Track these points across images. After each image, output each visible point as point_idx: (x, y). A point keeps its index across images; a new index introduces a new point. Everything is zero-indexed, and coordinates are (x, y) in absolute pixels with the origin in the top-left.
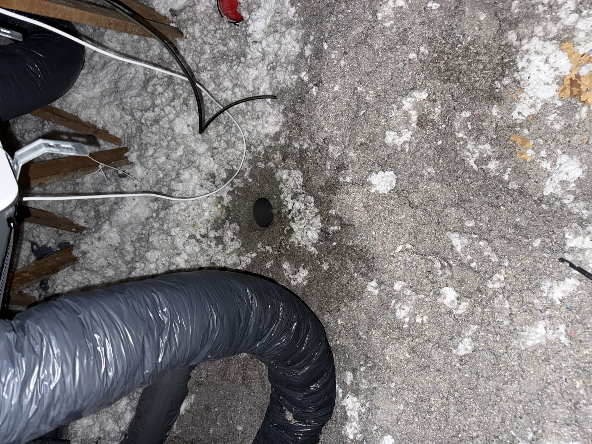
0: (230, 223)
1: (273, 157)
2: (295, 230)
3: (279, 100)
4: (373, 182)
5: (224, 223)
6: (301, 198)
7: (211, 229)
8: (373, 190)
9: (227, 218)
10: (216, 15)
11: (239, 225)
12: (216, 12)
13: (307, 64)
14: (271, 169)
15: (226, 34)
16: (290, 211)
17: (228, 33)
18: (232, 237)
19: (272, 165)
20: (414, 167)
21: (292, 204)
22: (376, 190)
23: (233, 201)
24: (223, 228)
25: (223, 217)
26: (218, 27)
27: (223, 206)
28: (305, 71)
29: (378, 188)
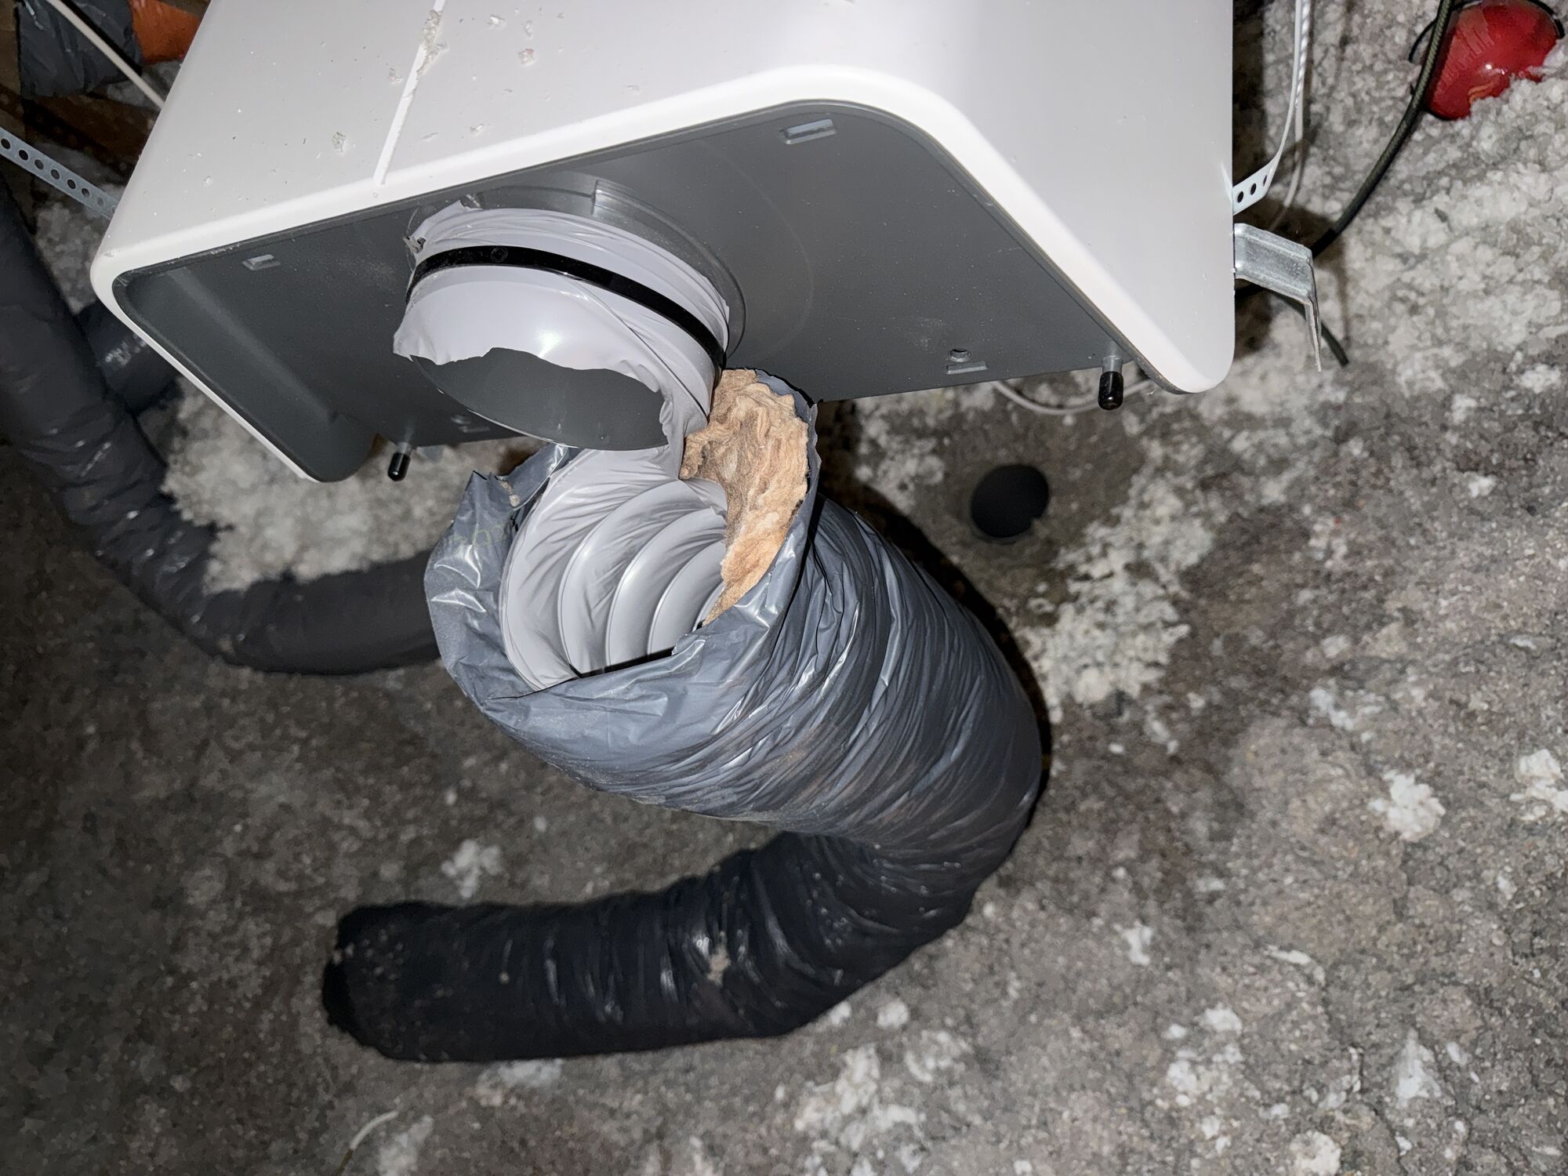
0: (934, 452)
1: (1179, 443)
2: (1058, 626)
3: (1349, 377)
4: (1395, 792)
5: (922, 433)
6: (1148, 589)
7: (883, 417)
8: (1377, 805)
9: (938, 433)
10: (1401, 38)
11: (947, 475)
12: (1411, 32)
13: (1498, 393)
14: (1142, 459)
15: (1376, 101)
16: (1087, 577)
17: (1383, 105)
18: (907, 480)
19: (1156, 450)
20: (1491, 850)
21: (1107, 571)
22: (1384, 814)
23: (984, 416)
24: (907, 441)
25: (931, 422)
26: (1379, 66)
27: (956, 404)
28: (1478, 399)
29: (1393, 813)
